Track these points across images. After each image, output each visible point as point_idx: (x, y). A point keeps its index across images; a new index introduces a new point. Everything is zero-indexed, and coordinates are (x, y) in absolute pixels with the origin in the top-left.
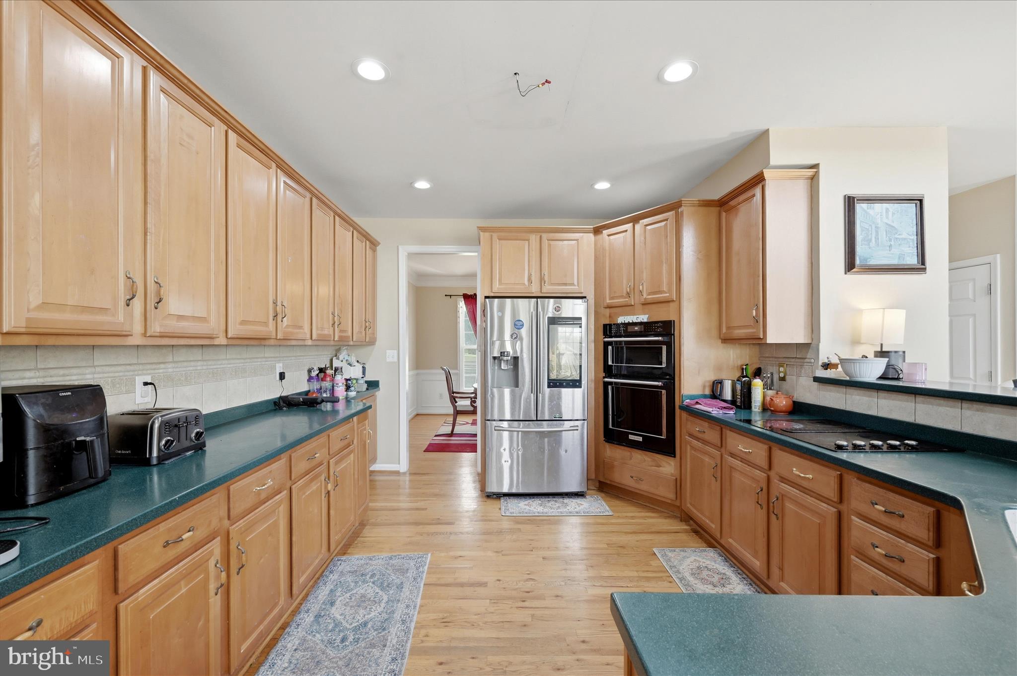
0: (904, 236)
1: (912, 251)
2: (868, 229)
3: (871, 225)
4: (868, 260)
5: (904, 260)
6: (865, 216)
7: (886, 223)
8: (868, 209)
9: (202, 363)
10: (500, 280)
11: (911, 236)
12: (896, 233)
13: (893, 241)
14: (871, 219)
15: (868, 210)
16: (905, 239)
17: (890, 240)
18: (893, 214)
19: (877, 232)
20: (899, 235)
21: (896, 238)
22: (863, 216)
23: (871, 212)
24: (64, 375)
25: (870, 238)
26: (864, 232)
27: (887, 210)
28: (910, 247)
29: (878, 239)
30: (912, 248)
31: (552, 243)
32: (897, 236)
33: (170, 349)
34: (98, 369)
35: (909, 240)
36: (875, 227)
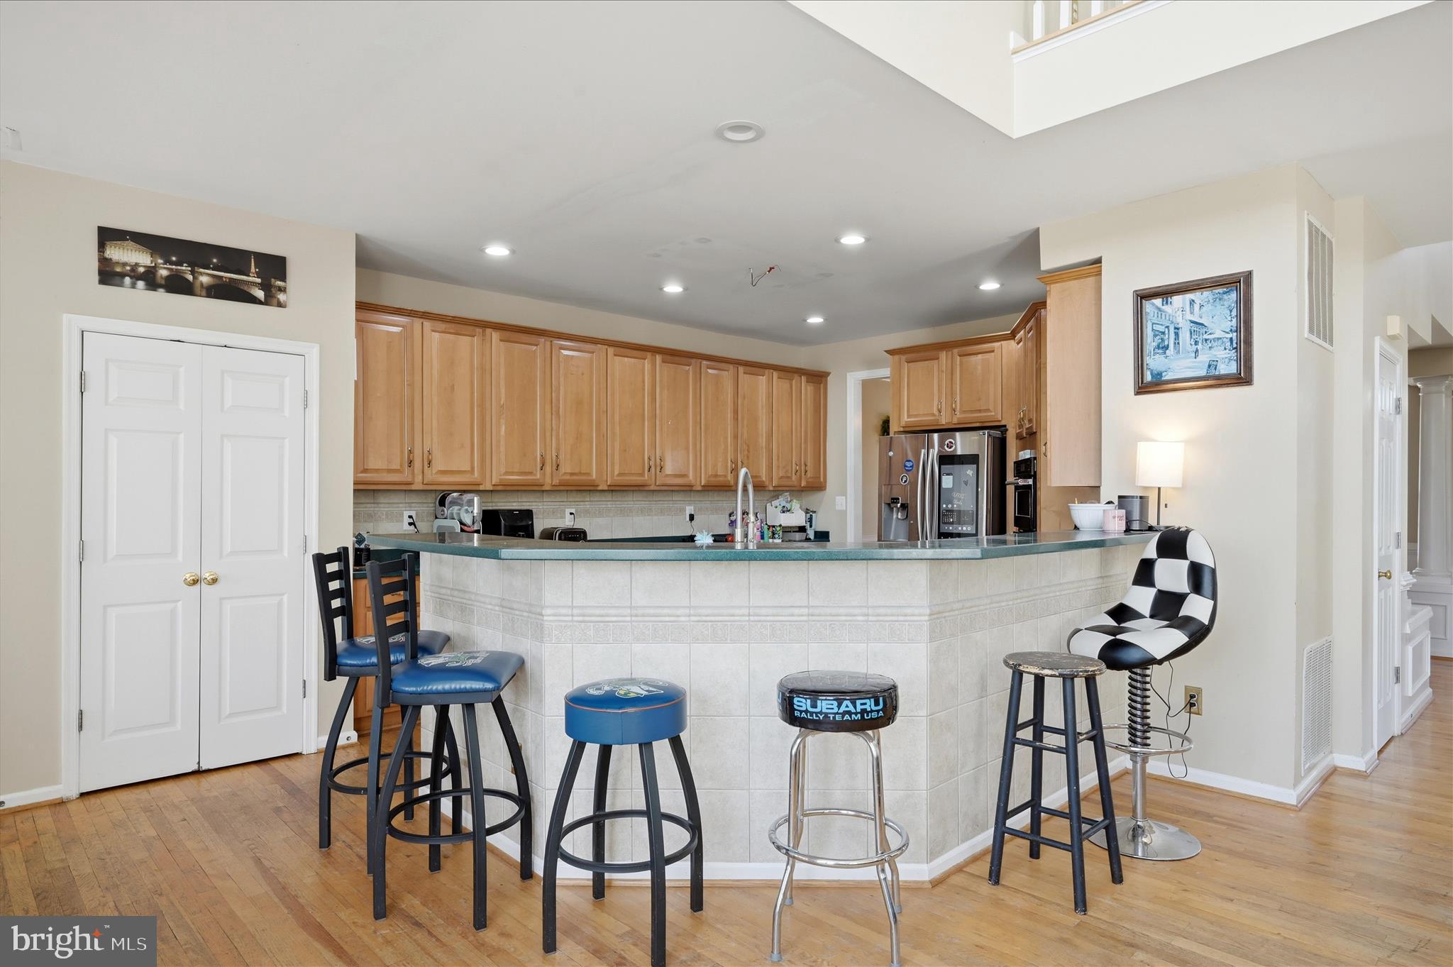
0: (1218, 334)
1: (1229, 355)
2: (1163, 333)
3: (1168, 327)
4: (1164, 374)
5: (1215, 369)
6: (1160, 316)
7: (1190, 321)
8: (1163, 305)
9: (611, 503)
10: (908, 411)
11: (1227, 333)
12: (1206, 332)
13: (1200, 344)
14: (1167, 318)
15: (1163, 308)
16: (1219, 339)
17: (1196, 343)
18: (1201, 306)
19: (1177, 334)
20: (1210, 334)
21: (1206, 340)
22: (1156, 316)
23: (1166, 308)
24: (529, 506)
25: (1166, 343)
26: (1158, 337)
27: (1192, 302)
28: (1225, 349)
29: (1178, 343)
30: (1230, 350)
31: (965, 359)
32: (1206, 336)
33: (588, 493)
34: (545, 503)
35: (1225, 340)
36: (1175, 328)
